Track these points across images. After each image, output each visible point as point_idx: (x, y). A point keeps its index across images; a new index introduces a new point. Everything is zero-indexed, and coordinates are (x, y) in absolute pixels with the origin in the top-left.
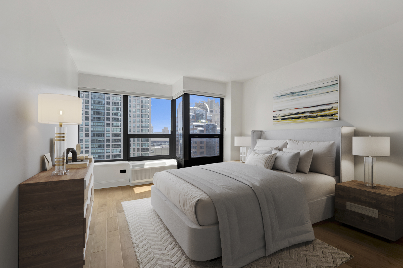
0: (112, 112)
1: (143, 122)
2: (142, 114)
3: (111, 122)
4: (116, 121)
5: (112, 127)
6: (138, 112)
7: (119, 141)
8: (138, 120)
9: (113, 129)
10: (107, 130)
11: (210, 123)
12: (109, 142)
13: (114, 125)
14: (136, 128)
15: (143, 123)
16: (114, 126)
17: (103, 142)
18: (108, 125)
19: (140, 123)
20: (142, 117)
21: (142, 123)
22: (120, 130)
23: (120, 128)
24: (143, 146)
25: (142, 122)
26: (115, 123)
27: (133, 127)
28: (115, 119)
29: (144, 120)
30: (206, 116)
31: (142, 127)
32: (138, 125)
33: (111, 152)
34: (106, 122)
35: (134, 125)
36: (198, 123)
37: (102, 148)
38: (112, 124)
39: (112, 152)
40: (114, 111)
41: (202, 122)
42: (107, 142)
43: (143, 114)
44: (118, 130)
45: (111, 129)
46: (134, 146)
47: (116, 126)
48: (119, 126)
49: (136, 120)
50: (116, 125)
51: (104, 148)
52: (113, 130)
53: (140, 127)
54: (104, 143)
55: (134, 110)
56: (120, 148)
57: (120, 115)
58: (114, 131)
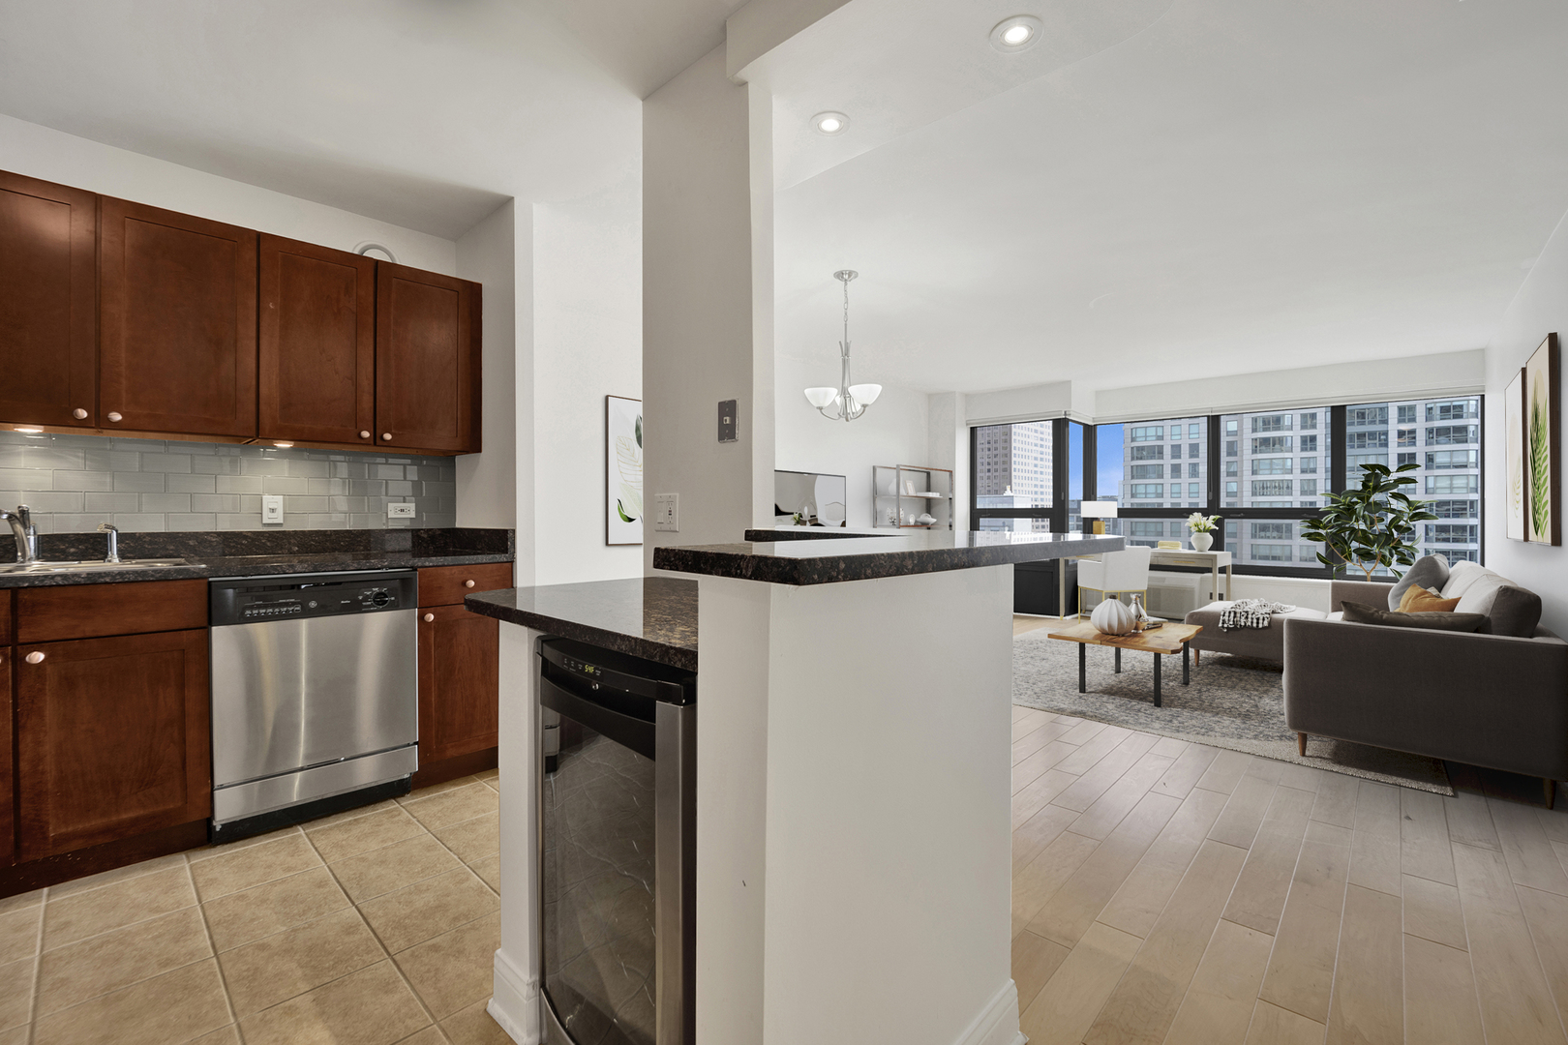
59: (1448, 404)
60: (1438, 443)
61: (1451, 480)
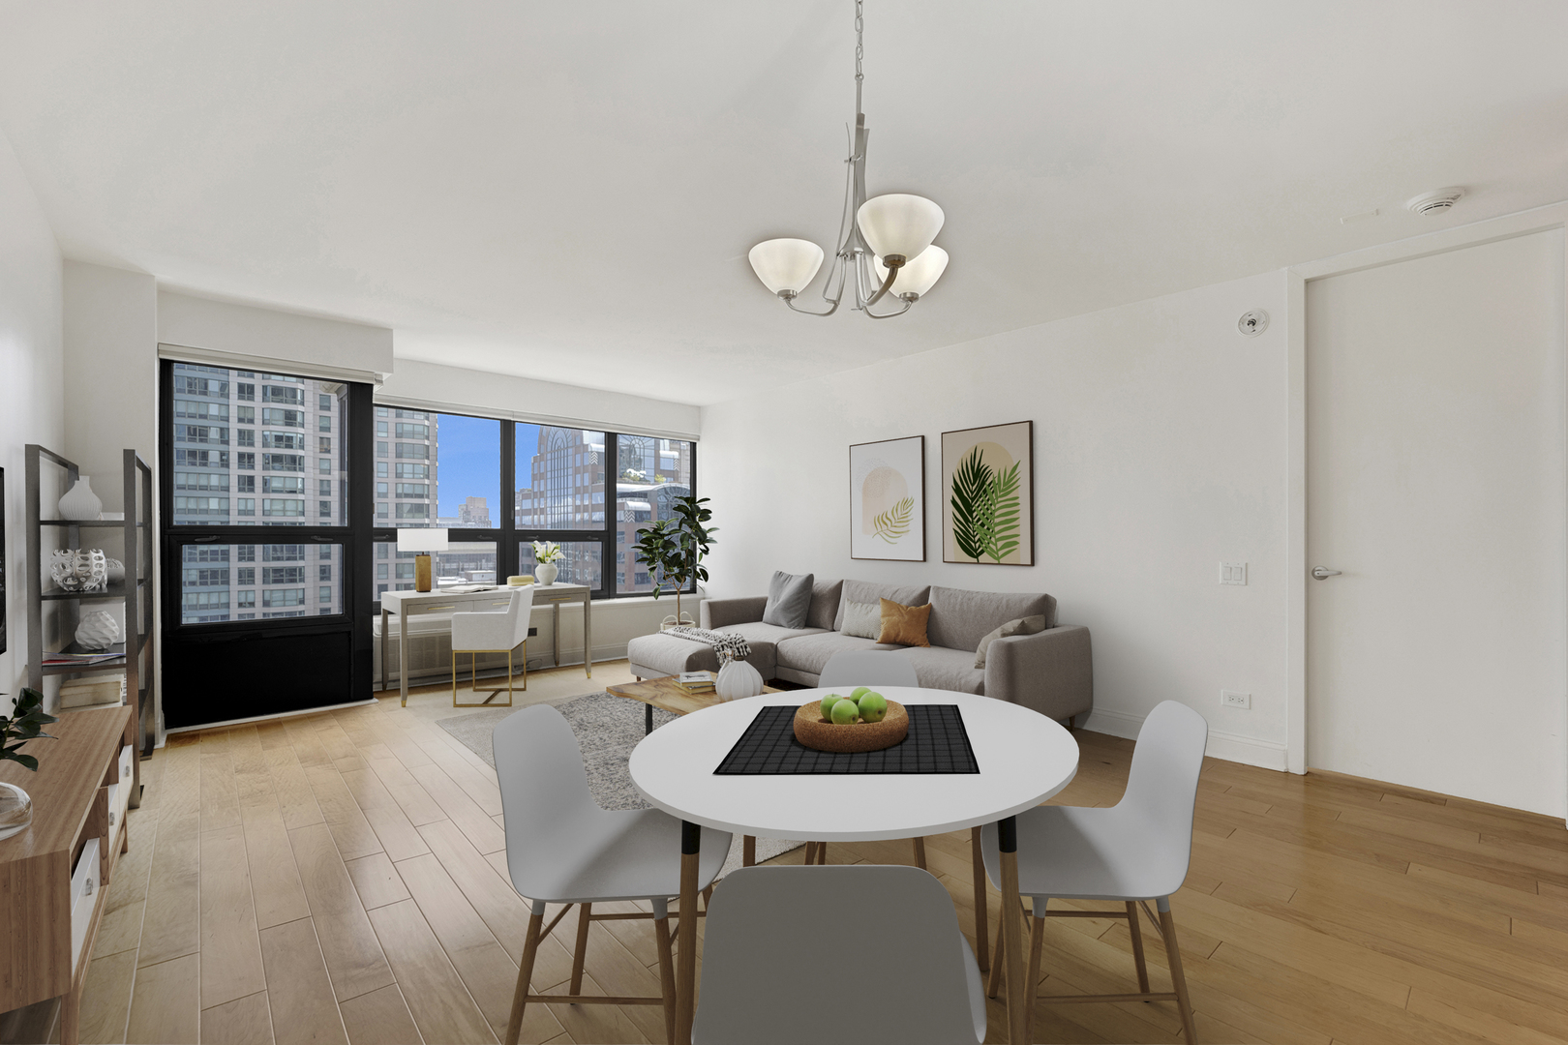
0: (265, 427)
1: (402, 473)
2: (399, 440)
3: (258, 473)
4: (281, 469)
5: (266, 496)
7: (298, 555)
9: (267, 503)
10: (242, 507)
11: (673, 485)
12: (252, 559)
13: (275, 484)
15: (402, 477)
16: (274, 491)
17: (223, 559)
18: (248, 483)
19: (392, 480)
20: (399, 455)
21: (399, 480)
22: (300, 508)
23: (301, 497)
24: (406, 576)
25: (399, 475)
26: (279, 476)
28: (277, 458)
29: (408, 468)
30: (657, 457)
31: (398, 496)
33: (259, 603)
34: (235, 471)
36: (628, 483)
37: (217, 583)
38: (265, 482)
39: (266, 604)
40: (272, 427)
41: (642, 481)
42: (240, 559)
43: (404, 440)
44: (290, 506)
45: (259, 503)
47: (281, 492)
48: (295, 492)
50: (280, 485)
51: (228, 583)
52: (267, 507)
53: (392, 494)
54: (226, 563)
56: (301, 585)
57: (300, 442)
58: (274, 513)
59: (281, 434)
60: (273, 469)
61: (284, 504)
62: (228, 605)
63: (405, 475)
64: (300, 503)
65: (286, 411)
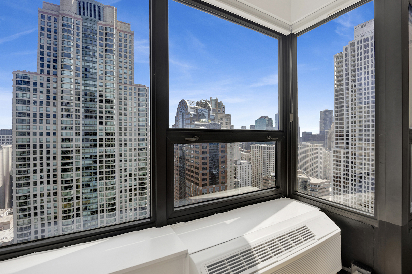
0: (106, 110)
1: (140, 120)
2: (139, 112)
3: (104, 120)
4: (110, 120)
5: (106, 126)
6: (134, 111)
7: (114, 141)
8: (135, 119)
10: (100, 129)
11: (213, 122)
12: (103, 141)
13: (108, 123)
14: (133, 127)
15: (140, 121)
16: (108, 125)
17: (96, 141)
18: (101, 123)
19: (137, 122)
20: (139, 116)
22: (114, 129)
23: (114, 126)
24: (141, 146)
25: (139, 121)
27: (129, 126)
28: (108, 117)
30: (209, 115)
31: (139, 126)
32: (135, 124)
33: (104, 152)
34: (99, 120)
35: (130, 124)
36: (201, 122)
37: (94, 147)
38: (106, 123)
39: (106, 152)
41: (204, 122)
42: (100, 141)
43: (140, 112)
44: (112, 129)
45: (104, 128)
46: (130, 146)
47: (110, 125)
48: (113, 125)
49: (133, 118)
50: (110, 124)
51: (97, 147)
52: (106, 129)
53: (137, 126)
54: (96, 142)
55: (130, 109)
56: (114, 148)
57: (114, 113)
58: (108, 130)
62: (97, 152)
63: (141, 121)
64: (114, 128)
65: (111, 106)
